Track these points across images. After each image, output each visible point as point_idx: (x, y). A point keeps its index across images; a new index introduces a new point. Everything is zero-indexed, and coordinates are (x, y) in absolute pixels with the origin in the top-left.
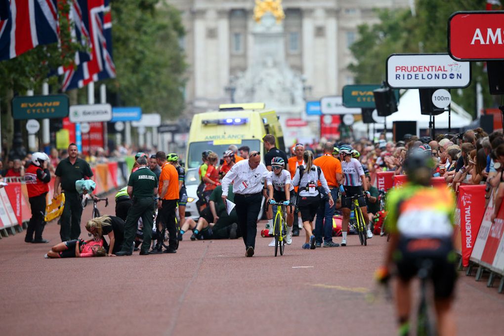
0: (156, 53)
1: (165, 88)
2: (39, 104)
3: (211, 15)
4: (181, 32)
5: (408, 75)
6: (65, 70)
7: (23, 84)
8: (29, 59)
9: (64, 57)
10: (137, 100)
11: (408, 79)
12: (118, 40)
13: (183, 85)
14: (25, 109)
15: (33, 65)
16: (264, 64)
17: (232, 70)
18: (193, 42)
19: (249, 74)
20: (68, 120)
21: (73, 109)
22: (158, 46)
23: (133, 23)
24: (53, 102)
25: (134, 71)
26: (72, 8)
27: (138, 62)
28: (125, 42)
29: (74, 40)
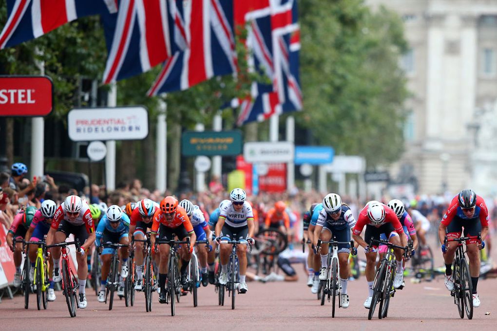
0: (363, 77)
1: (374, 123)
2: (211, 140)
3: (453, 22)
4: (404, 47)
6: (241, 102)
7: (192, 117)
8: (201, 89)
9: (239, 89)
10: (334, 138)
12: (310, 62)
13: (403, 119)
14: (195, 145)
15: (205, 97)
18: (425, 59)
20: (243, 159)
21: (249, 147)
22: (368, 67)
23: (331, 39)
25: (332, 100)
27: (338, 89)
28: (319, 65)
29: (251, 71)
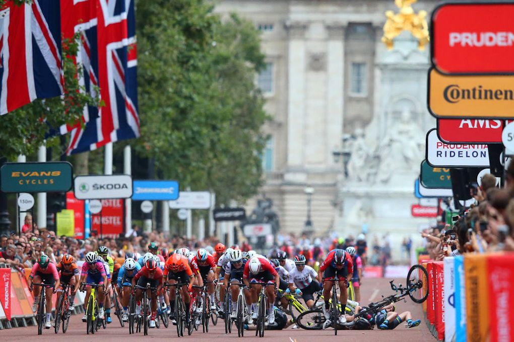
0: (212, 98)
4: (260, 63)
5: (451, 152)
6: (69, 129)
7: (14, 147)
8: (23, 113)
9: (68, 113)
10: (180, 170)
11: (451, 156)
12: (151, 80)
13: (260, 147)
14: (17, 179)
15: (27, 123)
16: (397, 115)
17: (348, 124)
19: (372, 131)
20: (74, 196)
24: (52, 171)
25: (176, 126)
26: (80, 47)
29: (82, 91)
